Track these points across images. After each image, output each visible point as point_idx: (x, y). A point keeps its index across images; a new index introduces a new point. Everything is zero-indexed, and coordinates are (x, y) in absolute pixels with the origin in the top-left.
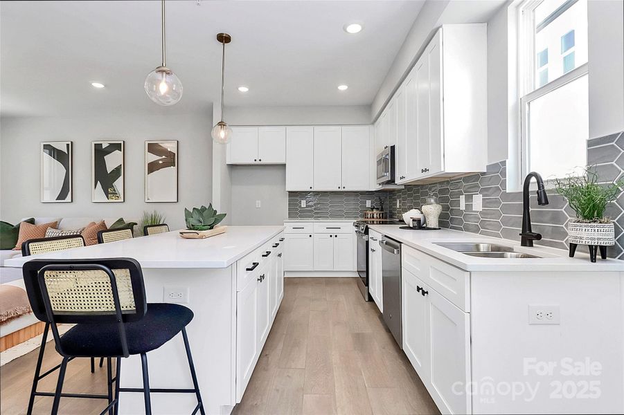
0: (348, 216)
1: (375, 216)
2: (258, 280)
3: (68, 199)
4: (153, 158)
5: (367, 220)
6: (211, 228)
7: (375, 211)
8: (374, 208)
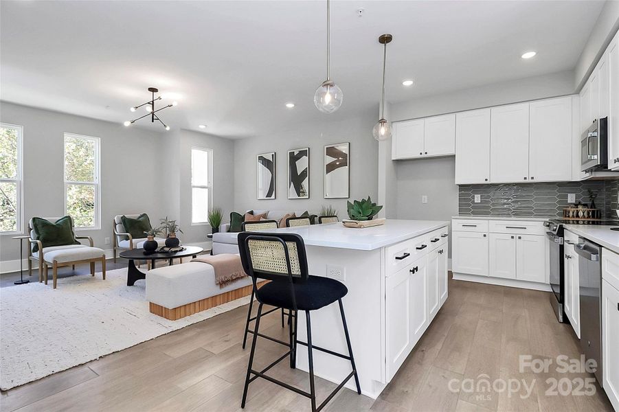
0: (538, 213)
1: (581, 214)
2: (411, 271)
3: (273, 197)
4: (330, 160)
5: (567, 219)
6: (370, 219)
7: (580, 208)
8: (580, 203)
